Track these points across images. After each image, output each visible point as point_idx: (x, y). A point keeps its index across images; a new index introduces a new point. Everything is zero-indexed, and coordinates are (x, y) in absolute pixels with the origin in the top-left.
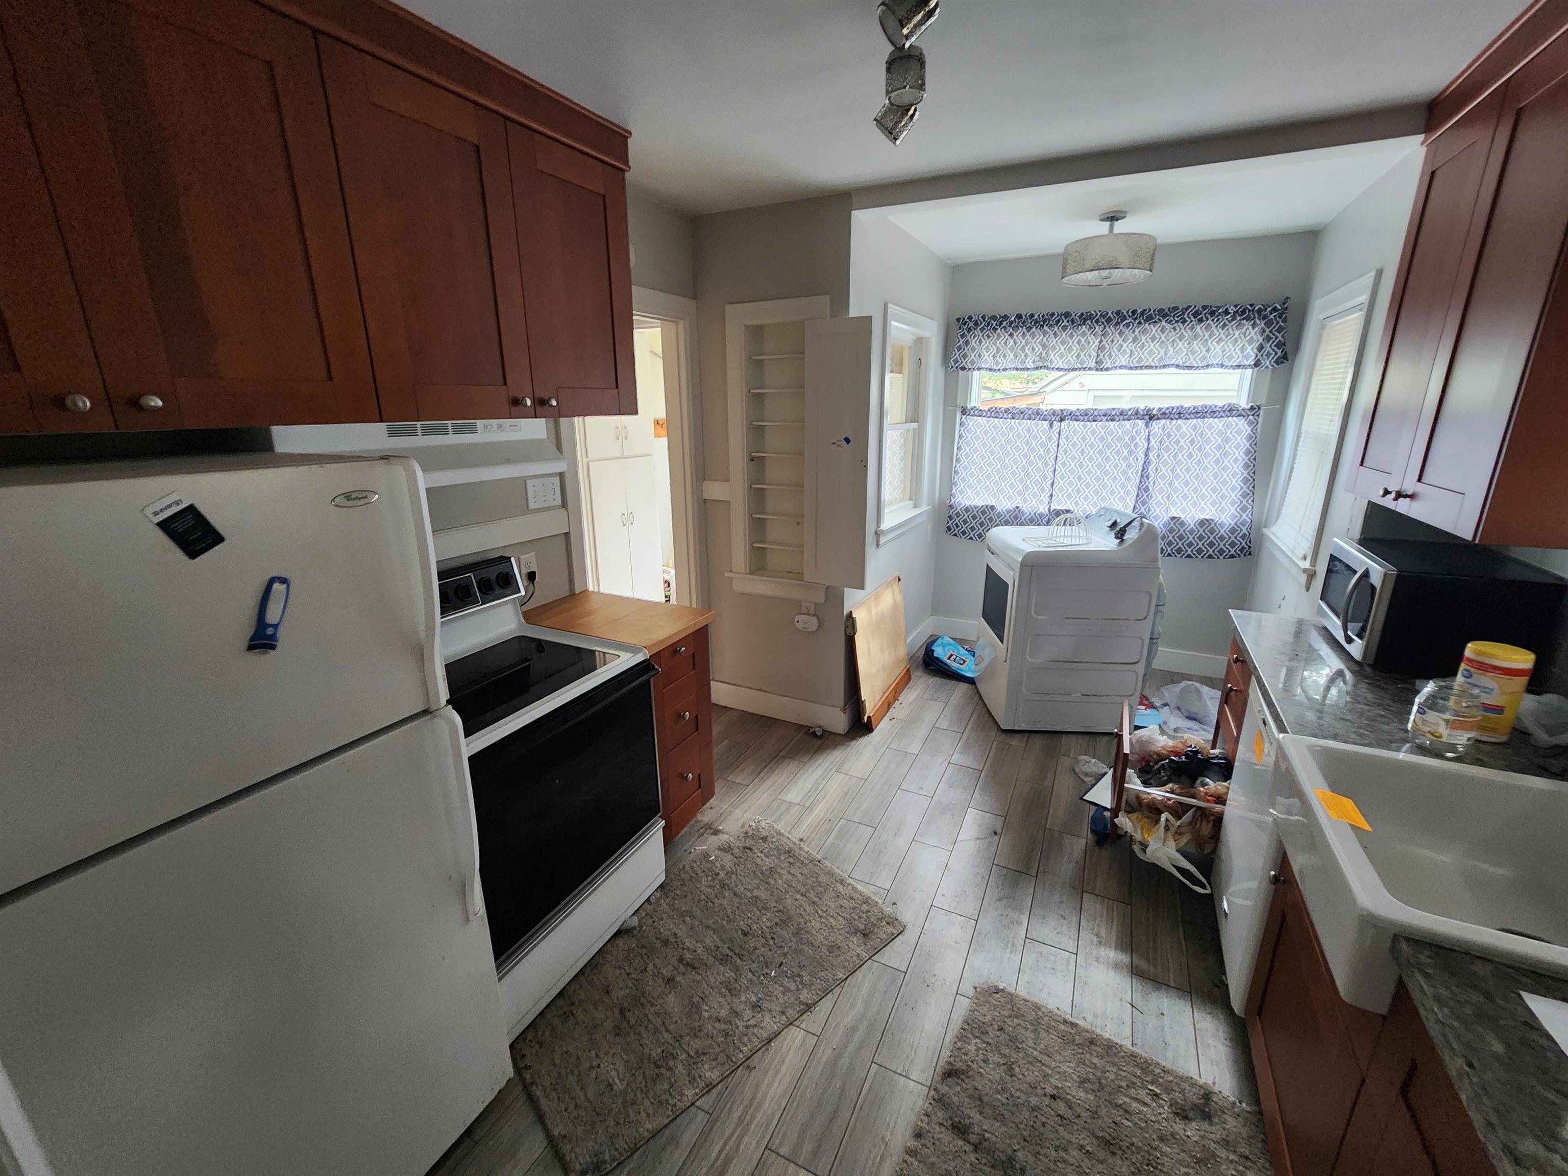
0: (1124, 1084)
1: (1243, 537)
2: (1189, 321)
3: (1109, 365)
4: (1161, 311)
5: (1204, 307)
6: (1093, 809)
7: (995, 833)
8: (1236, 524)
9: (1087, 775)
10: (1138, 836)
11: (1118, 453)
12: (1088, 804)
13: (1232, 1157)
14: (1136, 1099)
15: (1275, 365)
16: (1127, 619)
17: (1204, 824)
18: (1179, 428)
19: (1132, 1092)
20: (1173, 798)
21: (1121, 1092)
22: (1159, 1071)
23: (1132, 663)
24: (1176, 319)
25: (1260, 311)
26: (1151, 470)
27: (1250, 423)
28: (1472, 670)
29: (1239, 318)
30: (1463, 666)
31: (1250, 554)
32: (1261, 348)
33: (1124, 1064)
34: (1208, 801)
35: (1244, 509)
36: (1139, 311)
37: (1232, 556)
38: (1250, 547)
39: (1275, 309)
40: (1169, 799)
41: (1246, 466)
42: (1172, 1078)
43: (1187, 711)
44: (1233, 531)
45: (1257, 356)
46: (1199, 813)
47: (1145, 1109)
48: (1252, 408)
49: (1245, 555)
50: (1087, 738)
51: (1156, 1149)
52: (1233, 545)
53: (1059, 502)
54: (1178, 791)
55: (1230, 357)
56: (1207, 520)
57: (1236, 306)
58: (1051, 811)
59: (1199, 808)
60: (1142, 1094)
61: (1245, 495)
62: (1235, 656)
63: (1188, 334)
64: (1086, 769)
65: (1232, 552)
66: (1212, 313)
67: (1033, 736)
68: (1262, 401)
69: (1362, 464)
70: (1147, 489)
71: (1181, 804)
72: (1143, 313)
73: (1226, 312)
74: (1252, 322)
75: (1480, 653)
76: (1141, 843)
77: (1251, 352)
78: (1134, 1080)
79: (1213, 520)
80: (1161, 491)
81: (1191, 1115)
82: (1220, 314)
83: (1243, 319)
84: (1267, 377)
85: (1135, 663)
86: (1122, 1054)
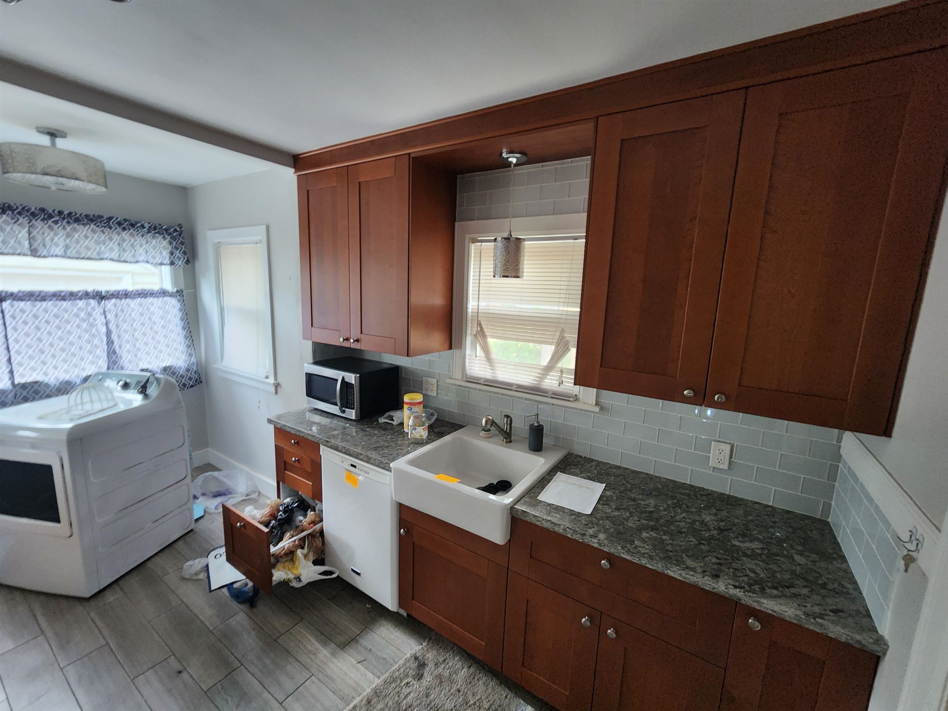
0: (397, 698)
1: (195, 372)
2: (114, 228)
3: (45, 253)
4: (87, 216)
5: (125, 220)
6: (225, 590)
7: (180, 672)
8: (188, 365)
9: (197, 574)
10: (291, 576)
11: (78, 326)
12: (219, 590)
13: (442, 666)
14: (406, 697)
15: (185, 264)
16: (172, 450)
17: (316, 540)
18: (128, 305)
19: (402, 696)
20: (296, 539)
21: (400, 703)
22: (397, 673)
23: (183, 479)
24: (103, 225)
25: (166, 230)
26: (114, 337)
27: (179, 301)
28: (411, 407)
29: (153, 232)
30: (405, 405)
31: (201, 382)
32: (172, 253)
33: (387, 691)
34: (312, 527)
35: (191, 355)
36: (66, 213)
37: (192, 386)
38: (200, 378)
39: (175, 230)
40: (295, 541)
41: (184, 328)
42: (402, 669)
43: (211, 493)
44: (188, 370)
45: (170, 258)
46: (310, 537)
47: (412, 695)
48: (178, 292)
49: (199, 384)
50: (167, 551)
51: (431, 703)
52: (190, 379)
53: (22, 376)
54: (295, 534)
55: (154, 258)
56: (168, 367)
57: (149, 223)
58: (201, 618)
59: (308, 535)
60: (406, 691)
61: (188, 346)
62: (293, 441)
63: (115, 237)
64: (193, 570)
65: (191, 383)
66: (133, 225)
67: (121, 583)
68: (182, 287)
69: (312, 326)
70: (114, 352)
71: (300, 539)
72: (70, 214)
73: (143, 226)
74: (162, 236)
75: (411, 399)
76: (295, 578)
77: (166, 254)
78: (396, 690)
79: (172, 366)
80: (129, 352)
81: (421, 672)
82: (138, 227)
83: (156, 233)
84: (181, 271)
85: (185, 478)
86: (382, 688)
